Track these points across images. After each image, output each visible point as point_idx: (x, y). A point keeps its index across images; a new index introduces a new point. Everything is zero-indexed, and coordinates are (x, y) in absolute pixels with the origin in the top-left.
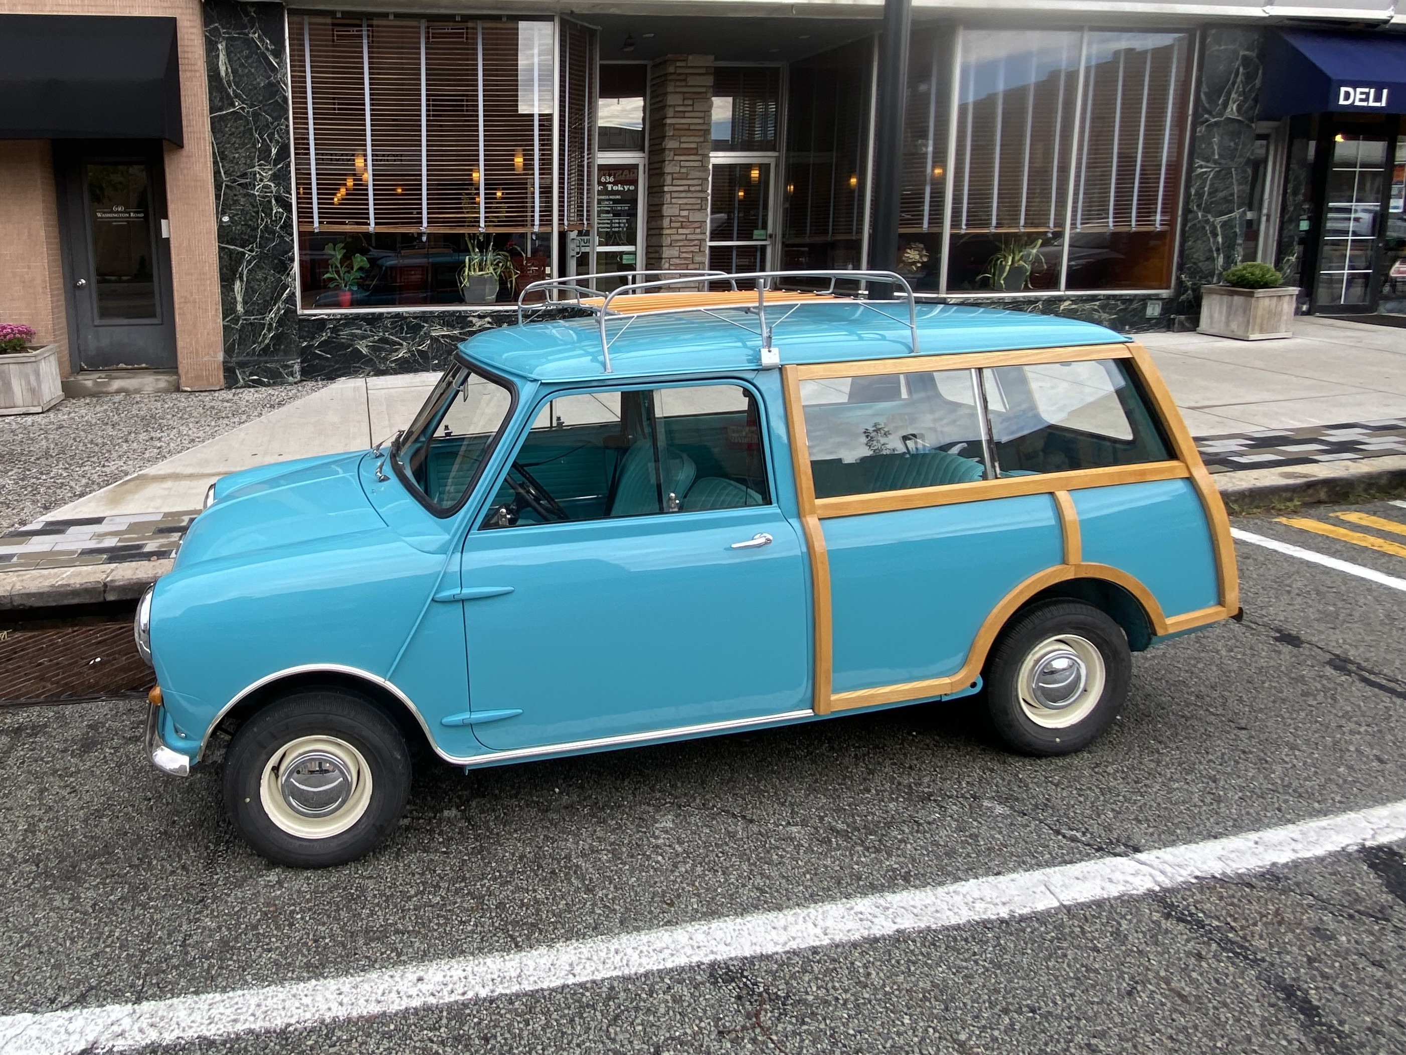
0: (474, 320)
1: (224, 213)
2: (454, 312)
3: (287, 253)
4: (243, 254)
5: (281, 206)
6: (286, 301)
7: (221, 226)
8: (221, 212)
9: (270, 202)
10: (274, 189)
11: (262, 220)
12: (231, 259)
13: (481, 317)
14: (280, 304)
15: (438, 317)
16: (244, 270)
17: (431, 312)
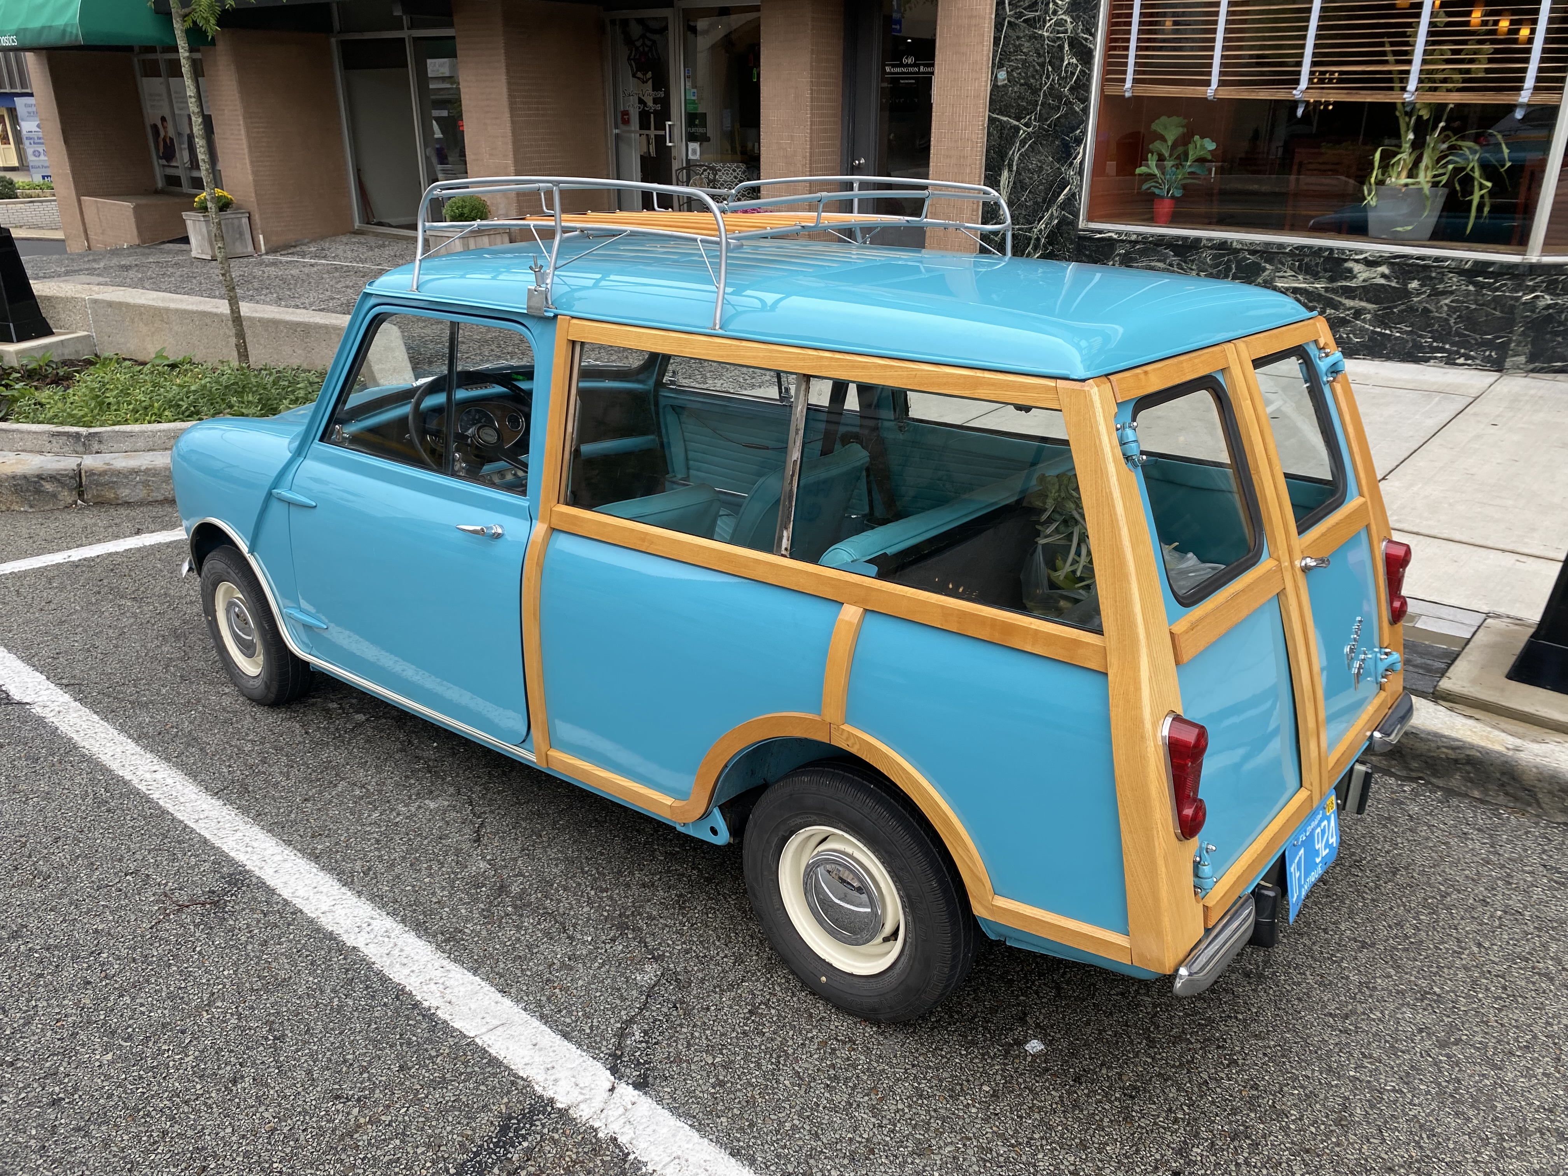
0: (1357, 268)
1: (1001, 66)
2: (1321, 249)
3: (1074, 129)
4: (1017, 129)
5: (1075, 55)
6: (1063, 207)
7: (995, 87)
8: (998, 65)
9: (1061, 47)
10: (1070, 27)
11: (1048, 78)
12: (1001, 137)
13: (1370, 263)
14: (1054, 210)
15: (1291, 254)
16: (1015, 153)
17: (1281, 246)
